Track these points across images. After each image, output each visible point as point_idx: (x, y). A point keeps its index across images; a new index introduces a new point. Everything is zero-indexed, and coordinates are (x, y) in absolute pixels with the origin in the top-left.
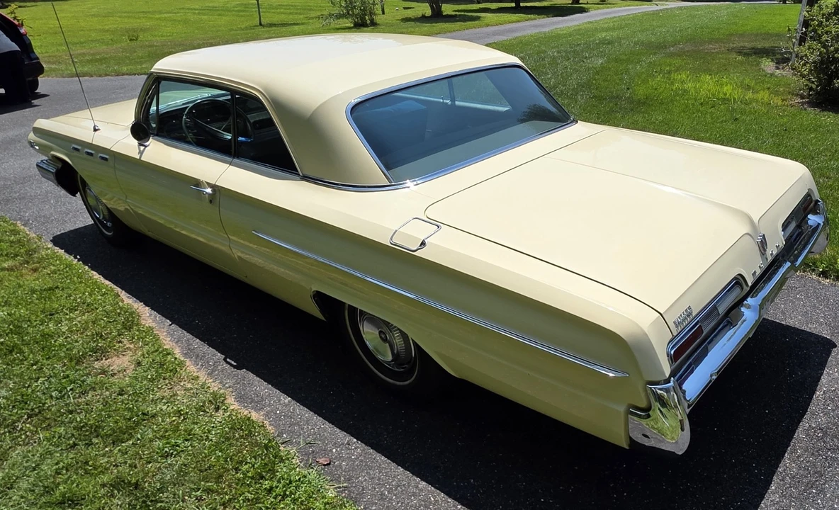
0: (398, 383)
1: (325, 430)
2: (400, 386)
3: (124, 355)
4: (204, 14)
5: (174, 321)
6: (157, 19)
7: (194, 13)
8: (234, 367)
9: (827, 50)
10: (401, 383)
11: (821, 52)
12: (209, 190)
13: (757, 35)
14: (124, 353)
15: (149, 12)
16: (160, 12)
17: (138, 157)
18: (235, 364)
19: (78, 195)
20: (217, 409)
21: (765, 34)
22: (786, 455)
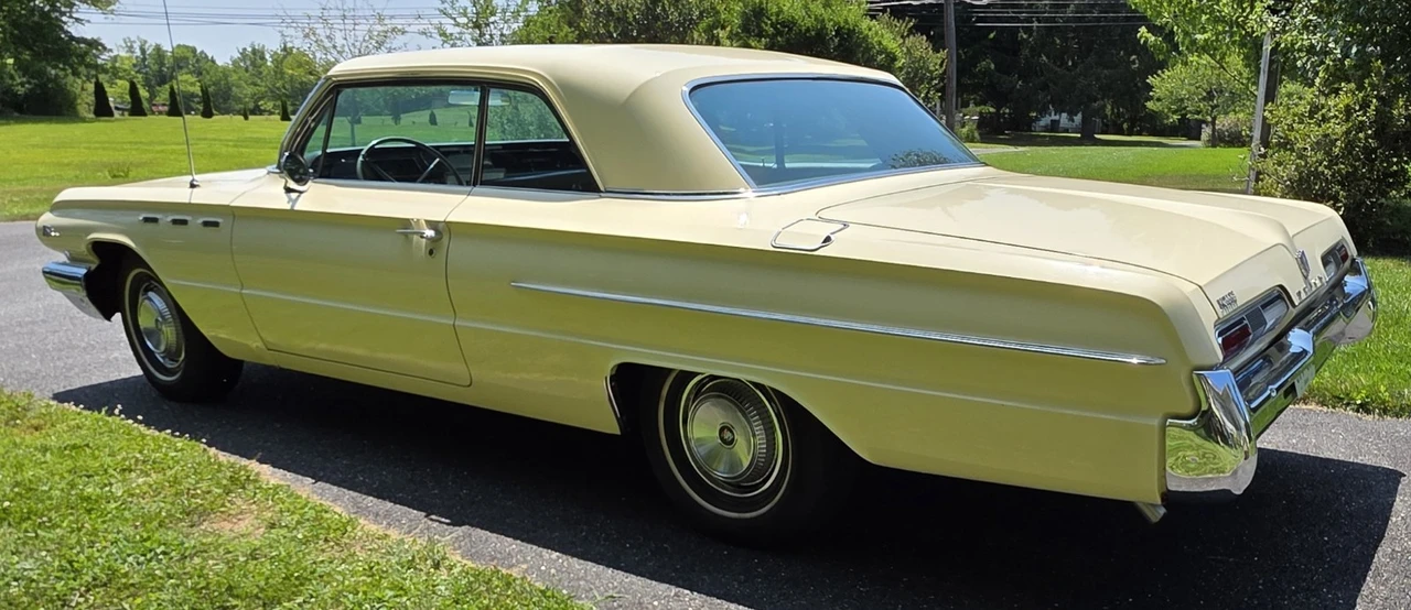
0: (748, 515)
1: (632, 583)
2: (751, 518)
3: (239, 520)
4: (246, 147)
5: (317, 479)
6: (158, 152)
7: (228, 146)
8: (448, 524)
9: (1307, 163)
10: (754, 514)
11: (1297, 165)
12: (430, 233)
13: (1185, 177)
14: (240, 517)
15: (141, 143)
16: (162, 143)
17: (288, 207)
18: (448, 521)
19: (118, 317)
20: (437, 566)
21: (1197, 175)
22: (1368, 578)
